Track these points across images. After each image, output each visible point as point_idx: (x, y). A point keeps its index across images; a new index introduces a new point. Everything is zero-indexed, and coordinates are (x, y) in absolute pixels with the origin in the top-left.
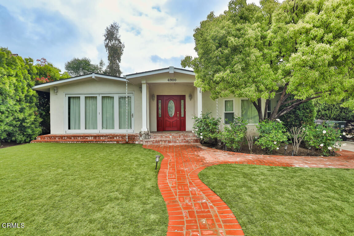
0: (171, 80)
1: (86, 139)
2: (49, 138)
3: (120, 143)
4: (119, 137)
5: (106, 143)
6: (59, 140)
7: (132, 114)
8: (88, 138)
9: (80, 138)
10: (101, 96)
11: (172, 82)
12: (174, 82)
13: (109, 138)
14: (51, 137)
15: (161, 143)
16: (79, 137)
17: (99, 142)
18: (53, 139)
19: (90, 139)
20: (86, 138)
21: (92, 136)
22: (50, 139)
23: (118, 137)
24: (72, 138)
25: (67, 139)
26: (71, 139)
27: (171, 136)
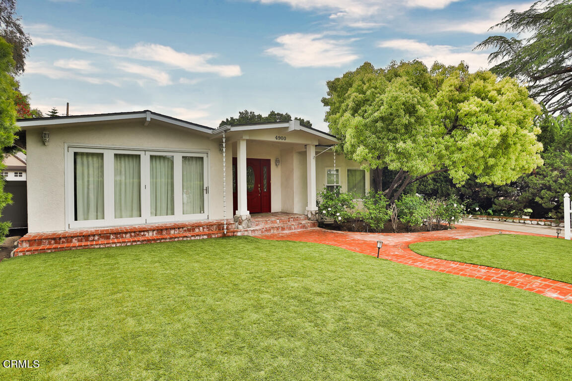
0: (280, 138)
1: (143, 236)
2: (53, 242)
3: (213, 236)
4: (203, 228)
5: (188, 239)
6: (80, 243)
7: (205, 188)
8: (145, 233)
9: (128, 235)
10: (149, 154)
11: (281, 140)
12: (283, 141)
13: (185, 230)
14: (60, 239)
15: (272, 231)
16: (126, 233)
17: (176, 239)
18: (63, 242)
19: (150, 235)
20: (142, 233)
21: (154, 230)
22: (56, 243)
23: (201, 228)
24: (112, 237)
25: (98, 239)
26: (108, 238)
27: (278, 221)
